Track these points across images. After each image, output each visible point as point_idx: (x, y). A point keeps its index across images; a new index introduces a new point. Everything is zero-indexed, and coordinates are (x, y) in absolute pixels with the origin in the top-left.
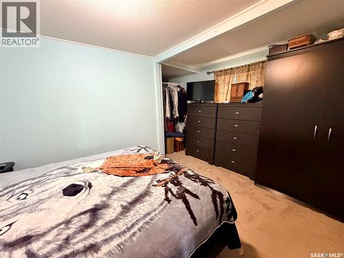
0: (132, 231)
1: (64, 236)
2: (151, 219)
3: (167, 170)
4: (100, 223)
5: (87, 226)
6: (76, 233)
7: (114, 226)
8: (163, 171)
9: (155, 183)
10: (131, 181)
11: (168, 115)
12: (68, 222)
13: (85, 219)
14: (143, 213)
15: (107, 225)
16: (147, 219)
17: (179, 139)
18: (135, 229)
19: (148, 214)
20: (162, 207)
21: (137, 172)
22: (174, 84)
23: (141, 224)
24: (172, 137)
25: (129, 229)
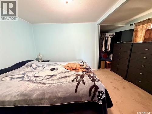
0: (55, 84)
1: (42, 79)
2: (62, 84)
3: (83, 71)
4: (51, 79)
5: (48, 79)
6: (45, 79)
7: (53, 81)
8: (82, 71)
9: (75, 74)
10: (69, 71)
11: (104, 49)
12: (46, 76)
13: (49, 77)
14: (62, 81)
15: (52, 80)
16: (61, 83)
17: (108, 62)
18: (56, 84)
19: (63, 82)
20: (69, 82)
21: (73, 69)
22: (109, 34)
23: (59, 84)
24: (104, 60)
25: (55, 83)
